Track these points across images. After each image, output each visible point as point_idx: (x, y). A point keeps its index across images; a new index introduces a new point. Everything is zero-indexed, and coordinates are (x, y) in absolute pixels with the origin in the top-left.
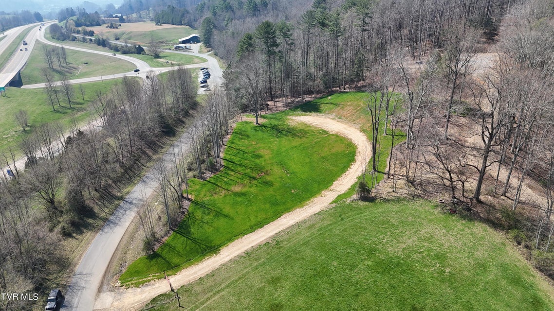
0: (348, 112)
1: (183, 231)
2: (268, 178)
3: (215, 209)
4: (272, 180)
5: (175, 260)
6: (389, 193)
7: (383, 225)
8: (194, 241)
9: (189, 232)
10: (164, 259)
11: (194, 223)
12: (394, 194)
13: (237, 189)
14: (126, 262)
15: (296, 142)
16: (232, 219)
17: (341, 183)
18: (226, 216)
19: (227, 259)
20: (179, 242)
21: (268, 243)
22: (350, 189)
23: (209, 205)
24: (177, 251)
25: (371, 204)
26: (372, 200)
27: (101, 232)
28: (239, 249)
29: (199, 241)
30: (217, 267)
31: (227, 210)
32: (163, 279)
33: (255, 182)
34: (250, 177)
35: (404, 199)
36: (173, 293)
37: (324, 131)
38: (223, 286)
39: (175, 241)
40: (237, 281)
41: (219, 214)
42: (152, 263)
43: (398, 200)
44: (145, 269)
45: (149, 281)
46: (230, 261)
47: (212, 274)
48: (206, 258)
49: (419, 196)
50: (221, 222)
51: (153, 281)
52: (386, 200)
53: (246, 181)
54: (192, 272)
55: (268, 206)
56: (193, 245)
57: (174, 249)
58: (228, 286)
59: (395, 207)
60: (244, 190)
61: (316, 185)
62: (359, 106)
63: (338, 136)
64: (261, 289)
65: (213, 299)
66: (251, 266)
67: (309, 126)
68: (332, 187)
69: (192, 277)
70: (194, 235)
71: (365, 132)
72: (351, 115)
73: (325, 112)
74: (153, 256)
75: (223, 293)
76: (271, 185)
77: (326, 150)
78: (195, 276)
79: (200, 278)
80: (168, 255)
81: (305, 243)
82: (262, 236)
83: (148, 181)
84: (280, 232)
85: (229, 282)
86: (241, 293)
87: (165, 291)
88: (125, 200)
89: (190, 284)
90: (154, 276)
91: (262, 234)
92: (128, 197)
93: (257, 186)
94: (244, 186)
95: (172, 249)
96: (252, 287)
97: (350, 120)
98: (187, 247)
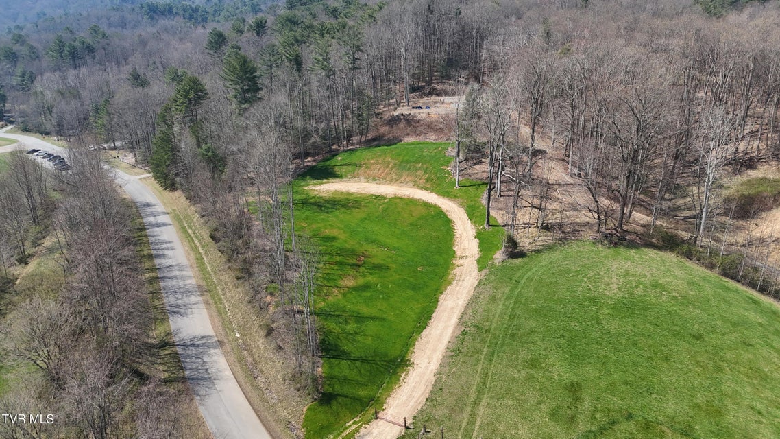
0: (380, 172)
1: (335, 353)
2: (376, 261)
3: (348, 314)
4: (382, 262)
5: (362, 393)
6: (530, 243)
7: (568, 274)
8: (362, 360)
9: (344, 352)
10: (346, 397)
11: (338, 338)
12: (537, 243)
13: (350, 283)
14: (290, 422)
15: (358, 214)
16: (383, 319)
17: (462, 247)
18: (373, 318)
19: (434, 366)
20: (344, 368)
21: (464, 330)
22: (481, 251)
23: (335, 311)
24: (353, 381)
25: (526, 259)
26: (522, 255)
27: (199, 398)
28: (434, 351)
29: (370, 359)
30: (433, 379)
31: (365, 310)
32: (374, 422)
33: (362, 269)
34: (351, 266)
35: (554, 245)
36: (411, 431)
37: (377, 197)
38: (473, 396)
39: (337, 369)
40: (484, 383)
41: (359, 318)
42: (335, 408)
43: (549, 248)
44: (332, 420)
45: (357, 430)
46: (441, 366)
47: (438, 389)
48: (403, 375)
49: (565, 239)
50: (372, 327)
51: (363, 429)
52: (538, 252)
53: (351, 271)
54: (405, 398)
55: (411, 293)
56: (367, 366)
57: (345, 378)
58: (480, 392)
59: (556, 255)
60: (361, 281)
61: (437, 257)
62: (389, 163)
63: (401, 198)
64: (529, 378)
65: (480, 413)
66: (479, 361)
67: (348, 194)
68: (458, 254)
69: (412, 403)
70: (356, 354)
71: (426, 189)
72: (387, 174)
73: (346, 177)
74: (326, 399)
75: (484, 402)
76: (387, 268)
77: (406, 216)
78: (414, 400)
79: (427, 399)
80: (346, 390)
81: (512, 317)
82: (446, 327)
83: (182, 311)
84: (462, 316)
85: (475, 387)
86: (508, 392)
87: (398, 433)
88: (178, 345)
89: (421, 411)
90: (355, 423)
91: (441, 325)
92: (176, 339)
93: (371, 274)
94: (355, 277)
95: (344, 380)
96: (514, 380)
97: (391, 181)
98: (362, 371)
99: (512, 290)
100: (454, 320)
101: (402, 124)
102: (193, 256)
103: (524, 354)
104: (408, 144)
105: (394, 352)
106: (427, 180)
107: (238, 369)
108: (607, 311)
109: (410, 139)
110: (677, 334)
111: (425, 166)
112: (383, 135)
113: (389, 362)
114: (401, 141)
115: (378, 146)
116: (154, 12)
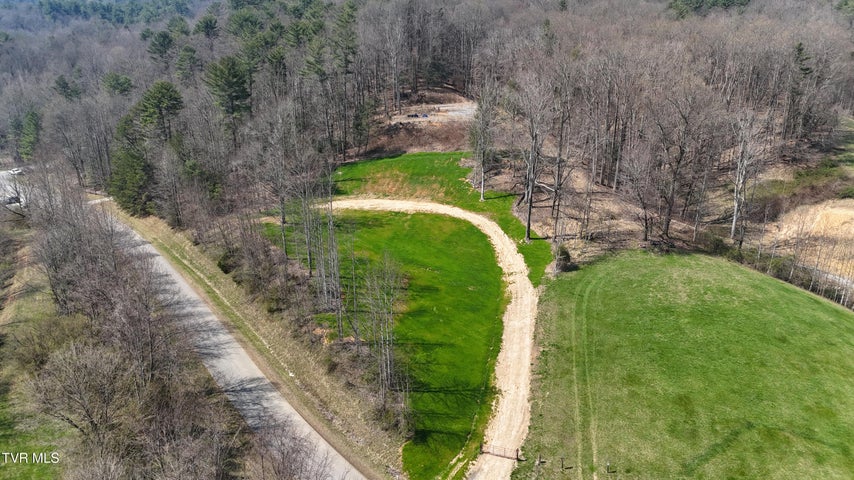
0: (390, 186)
2: (422, 283)
3: (413, 342)
4: (429, 284)
5: (456, 427)
6: (579, 255)
7: (632, 285)
8: (445, 391)
9: (423, 384)
10: (441, 432)
11: (411, 369)
12: (587, 255)
13: (403, 308)
14: (388, 467)
15: (386, 233)
16: (452, 345)
17: (507, 263)
18: (441, 345)
19: (524, 391)
20: (428, 402)
21: (544, 351)
22: (528, 266)
24: (442, 414)
26: (575, 268)
28: (518, 375)
29: (452, 389)
30: (528, 406)
31: (429, 337)
32: (481, 458)
33: (410, 293)
35: (605, 255)
36: (524, 463)
37: (397, 213)
38: (579, 419)
39: (421, 404)
40: (586, 405)
41: (427, 346)
42: (432, 446)
43: (600, 259)
44: (434, 459)
45: (465, 468)
46: (532, 390)
47: (537, 415)
48: (494, 404)
49: (614, 249)
50: (443, 355)
51: (471, 466)
52: (590, 263)
53: (400, 296)
54: (504, 428)
55: (470, 315)
56: (452, 397)
57: (433, 413)
58: (585, 414)
59: (611, 266)
60: (414, 305)
61: (484, 275)
62: (398, 176)
63: (425, 214)
64: (633, 395)
65: (594, 437)
66: (572, 382)
67: (362, 211)
68: (505, 270)
69: (514, 433)
70: (435, 385)
71: (448, 203)
72: (399, 189)
73: (352, 193)
74: (420, 437)
75: (593, 424)
76: (437, 290)
77: (436, 232)
78: (515, 430)
79: (529, 428)
80: (439, 425)
81: (590, 333)
82: (522, 349)
83: (215, 352)
84: (535, 336)
85: (578, 410)
86: (616, 411)
87: (511, 467)
88: (226, 391)
89: (528, 441)
90: (459, 460)
91: (516, 347)
92: (221, 384)
93: (421, 297)
94: (405, 302)
95: (432, 415)
96: (617, 399)
97: (405, 196)
98: (449, 403)
99: (579, 305)
100: (528, 341)
101: (402, 134)
102: (201, 289)
103: (618, 371)
104: (414, 155)
105: (476, 379)
106: (446, 194)
107: (306, 412)
108: (686, 320)
109: (415, 150)
110: (763, 338)
111: (440, 179)
112: (383, 147)
113: (474, 390)
114: (405, 152)
115: (380, 158)
116: (58, 11)
